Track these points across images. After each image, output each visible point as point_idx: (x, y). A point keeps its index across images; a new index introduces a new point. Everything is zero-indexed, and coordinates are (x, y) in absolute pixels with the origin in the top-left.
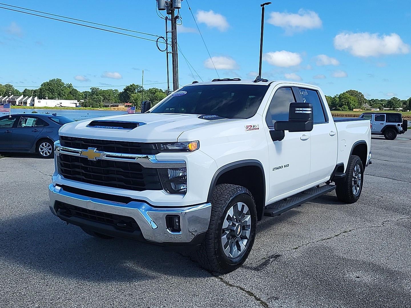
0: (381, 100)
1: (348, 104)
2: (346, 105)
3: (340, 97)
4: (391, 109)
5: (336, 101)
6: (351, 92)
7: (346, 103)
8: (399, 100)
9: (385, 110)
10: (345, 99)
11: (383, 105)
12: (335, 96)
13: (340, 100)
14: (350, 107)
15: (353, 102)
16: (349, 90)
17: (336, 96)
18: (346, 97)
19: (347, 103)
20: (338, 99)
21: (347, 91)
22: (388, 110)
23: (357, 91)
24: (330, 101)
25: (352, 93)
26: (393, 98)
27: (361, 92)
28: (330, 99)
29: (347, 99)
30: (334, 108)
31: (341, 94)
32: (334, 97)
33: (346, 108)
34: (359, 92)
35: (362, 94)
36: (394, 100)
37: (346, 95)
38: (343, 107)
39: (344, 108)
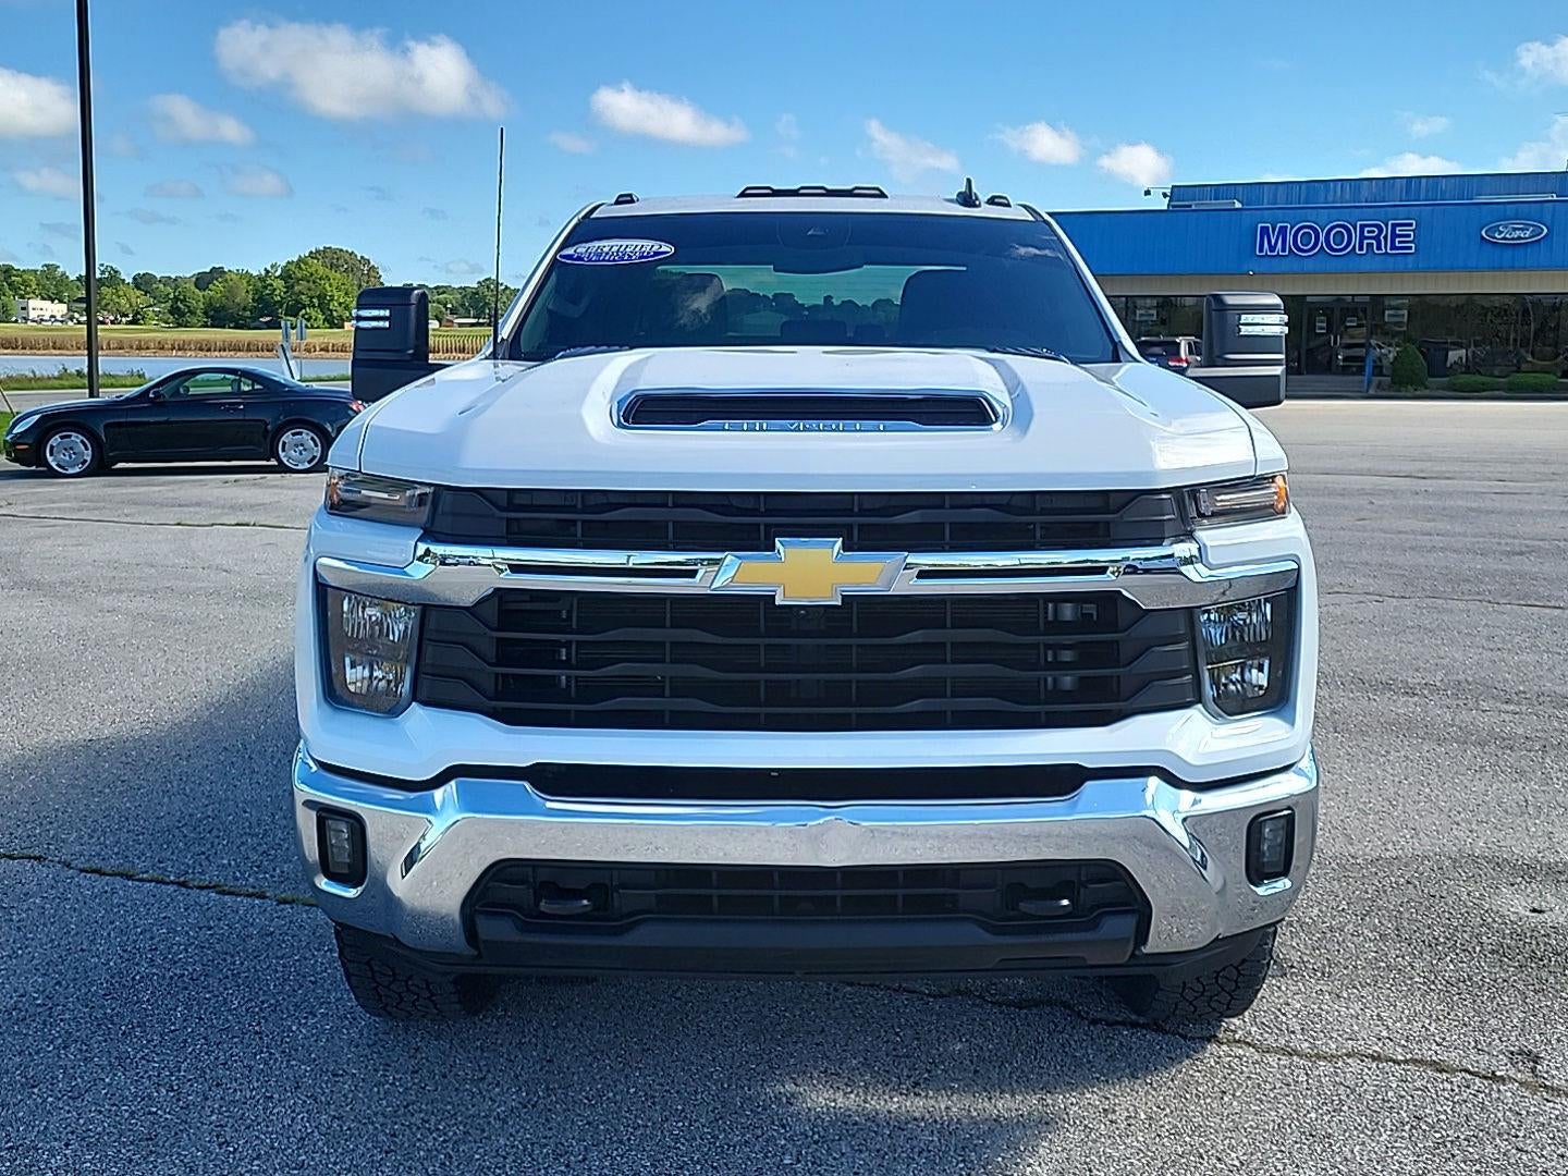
0: (436, 288)
1: (323, 306)
2: (314, 306)
3: (286, 276)
4: (481, 321)
5: (275, 290)
6: (329, 254)
7: (315, 300)
8: (507, 288)
9: (461, 325)
10: (308, 282)
11: (449, 306)
12: (267, 272)
13: (289, 288)
14: (332, 314)
15: (342, 294)
16: (322, 248)
17: (269, 268)
18: (312, 275)
19: (319, 297)
20: (279, 284)
21: (311, 252)
22: (472, 325)
23: (351, 254)
24: (247, 292)
25: (332, 258)
26: (486, 280)
27: (366, 257)
28: (244, 281)
29: (314, 282)
30: (268, 319)
31: (288, 262)
32: (263, 273)
33: (315, 320)
34: (362, 257)
35: (372, 263)
36: (488, 287)
37: (313, 269)
38: (303, 316)
39: (308, 320)
